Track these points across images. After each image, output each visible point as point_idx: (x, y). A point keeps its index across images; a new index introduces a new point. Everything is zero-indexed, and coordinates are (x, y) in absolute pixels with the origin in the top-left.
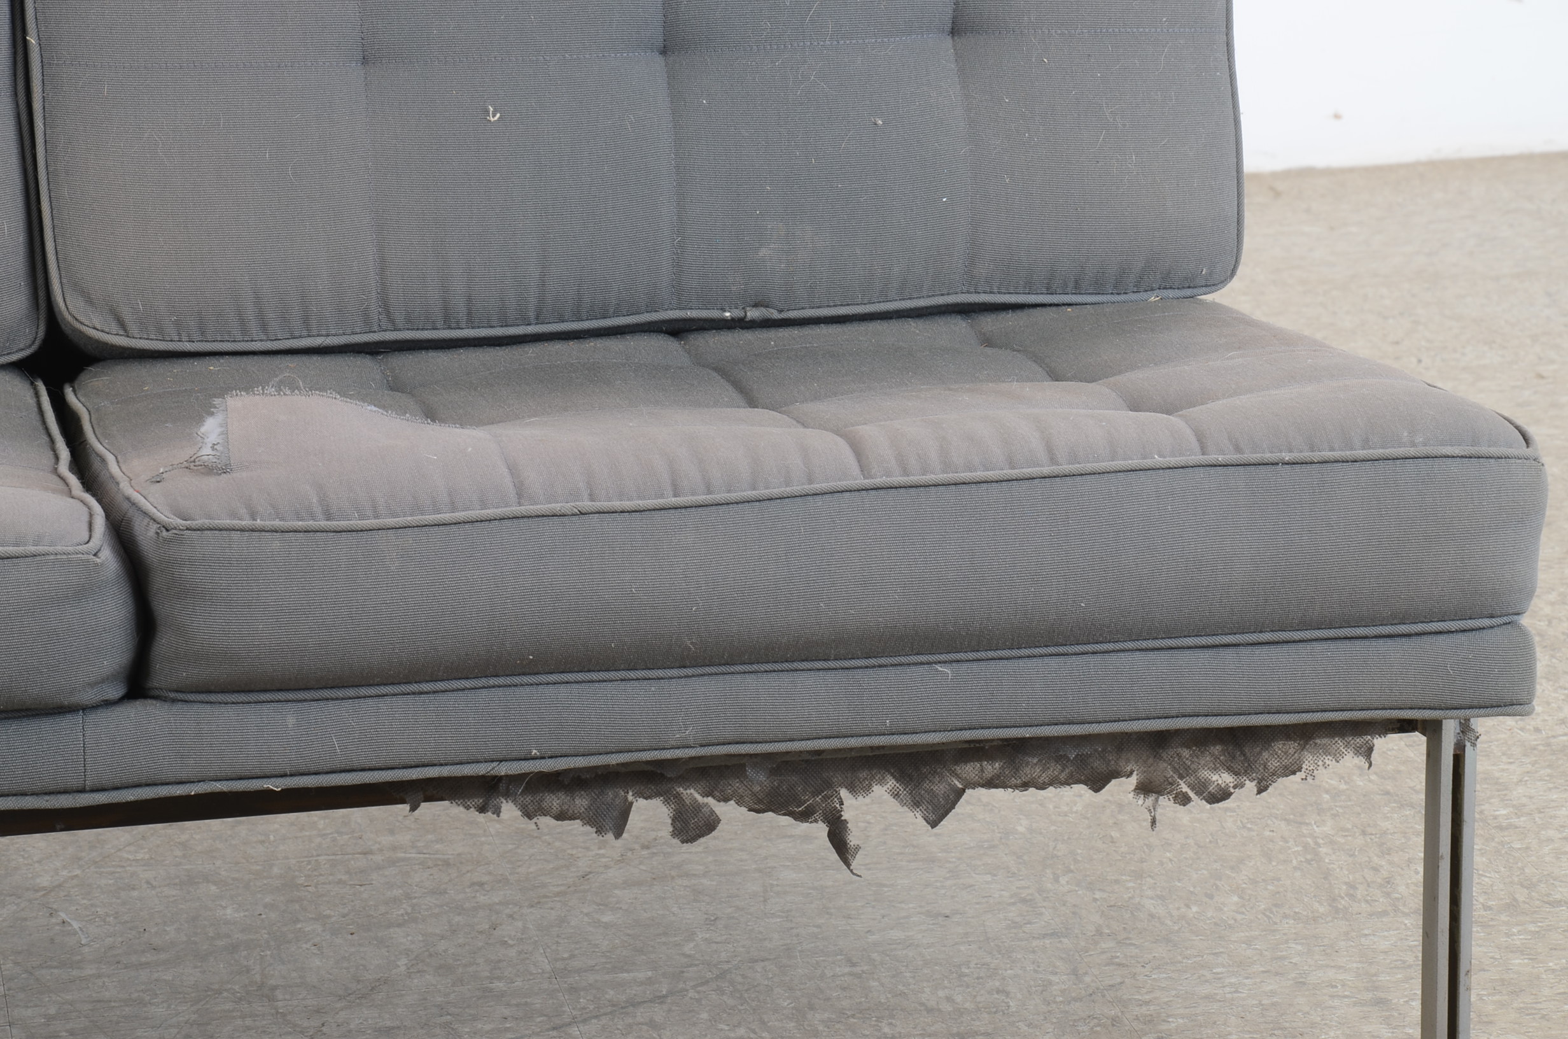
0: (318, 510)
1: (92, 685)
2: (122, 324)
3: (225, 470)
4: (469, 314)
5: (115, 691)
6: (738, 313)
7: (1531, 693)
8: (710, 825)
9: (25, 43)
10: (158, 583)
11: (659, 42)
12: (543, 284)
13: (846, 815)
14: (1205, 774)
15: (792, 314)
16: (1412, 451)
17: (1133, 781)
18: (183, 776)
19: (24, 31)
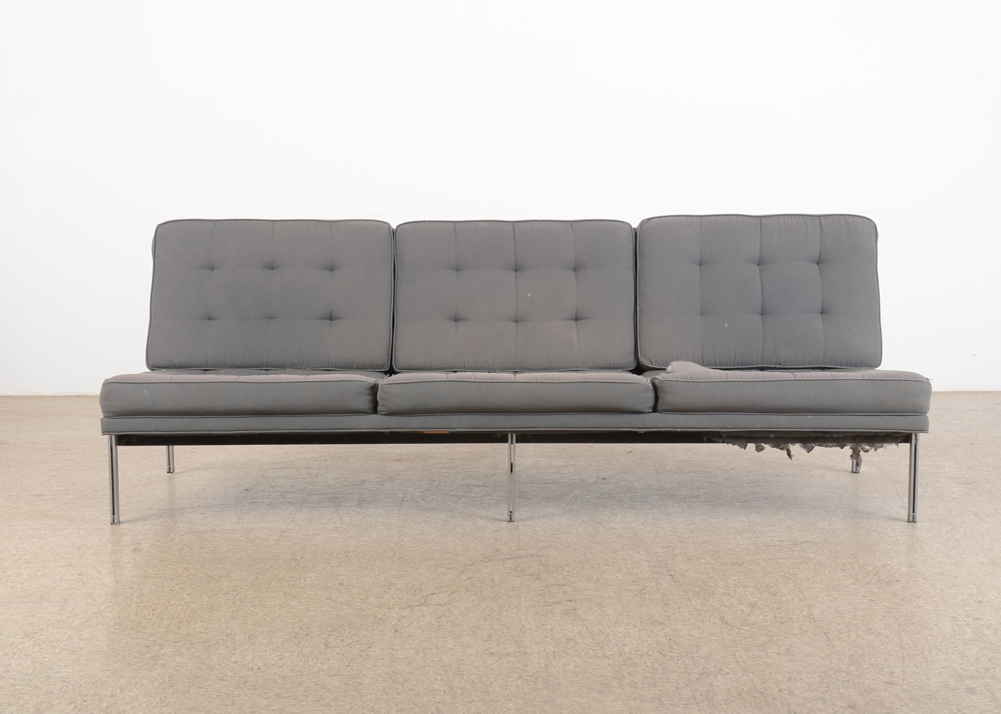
0: (689, 378)
1: (647, 408)
2: (651, 363)
3: (672, 372)
4: (720, 363)
5: (651, 411)
6: (775, 366)
7: (928, 428)
8: (763, 449)
9: (637, 310)
10: (659, 391)
11: (761, 313)
12: (735, 358)
13: (790, 449)
14: (864, 446)
15: (786, 367)
16: (904, 379)
17: (849, 447)
18: (663, 427)
19: (637, 308)
